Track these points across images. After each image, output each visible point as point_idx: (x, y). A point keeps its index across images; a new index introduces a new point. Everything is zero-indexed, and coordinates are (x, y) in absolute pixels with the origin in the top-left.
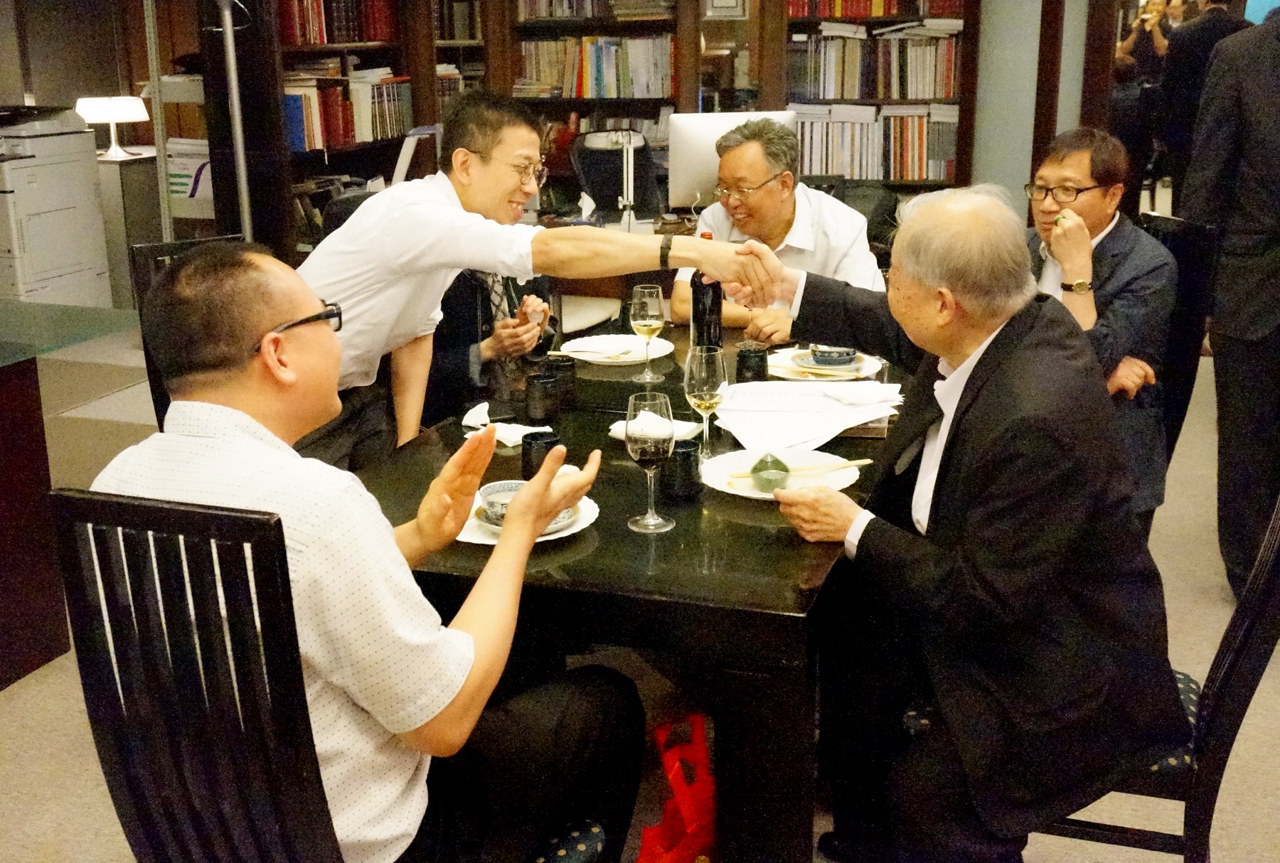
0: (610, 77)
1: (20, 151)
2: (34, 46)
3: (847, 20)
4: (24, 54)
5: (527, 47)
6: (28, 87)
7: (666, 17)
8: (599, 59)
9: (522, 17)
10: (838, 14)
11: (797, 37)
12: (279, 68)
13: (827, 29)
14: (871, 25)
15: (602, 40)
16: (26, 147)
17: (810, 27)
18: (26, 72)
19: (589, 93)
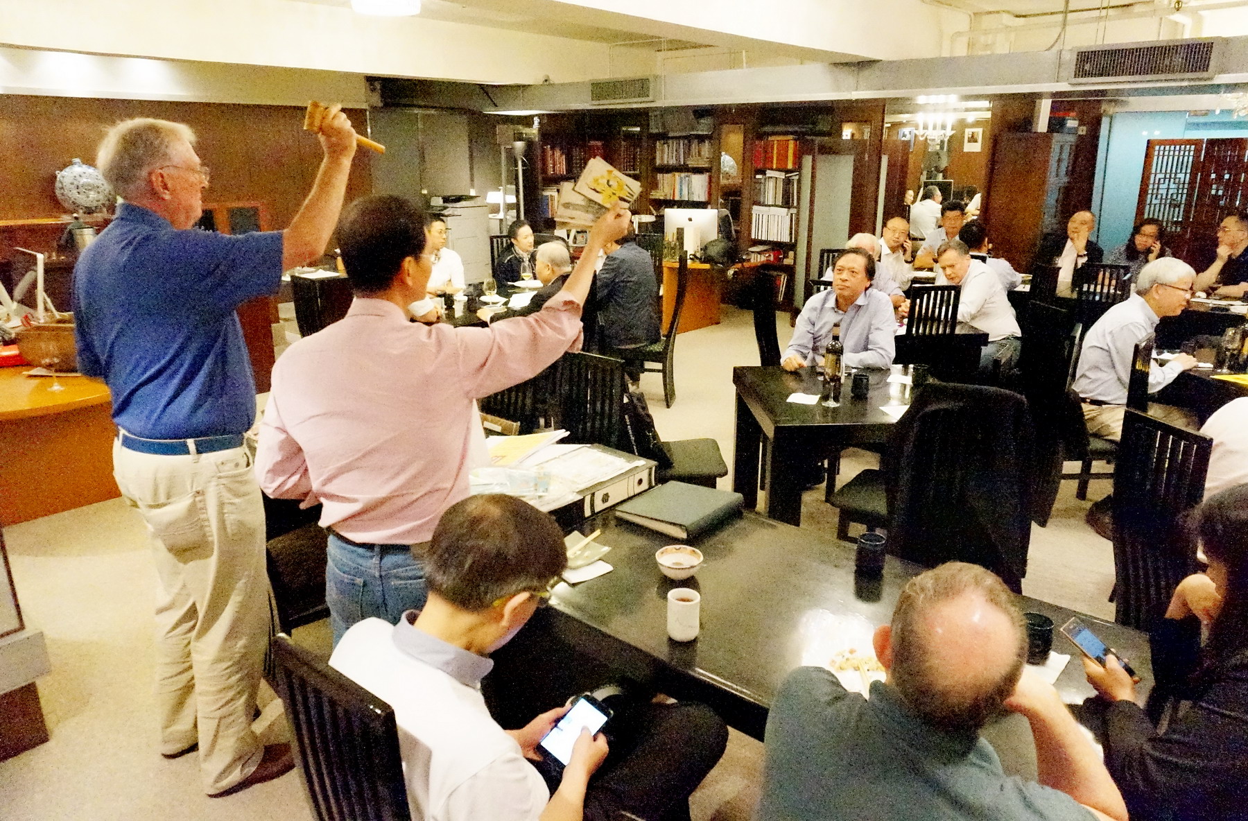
0: (685, 192)
1: (456, 213)
2: (475, 167)
3: (778, 170)
4: (471, 168)
5: (659, 176)
6: (472, 186)
7: (706, 166)
8: (681, 182)
9: (658, 162)
10: (774, 167)
11: (758, 177)
12: (540, 186)
13: (769, 173)
14: (787, 171)
15: (683, 175)
16: (458, 212)
17: (763, 173)
18: (472, 180)
19: (677, 198)
